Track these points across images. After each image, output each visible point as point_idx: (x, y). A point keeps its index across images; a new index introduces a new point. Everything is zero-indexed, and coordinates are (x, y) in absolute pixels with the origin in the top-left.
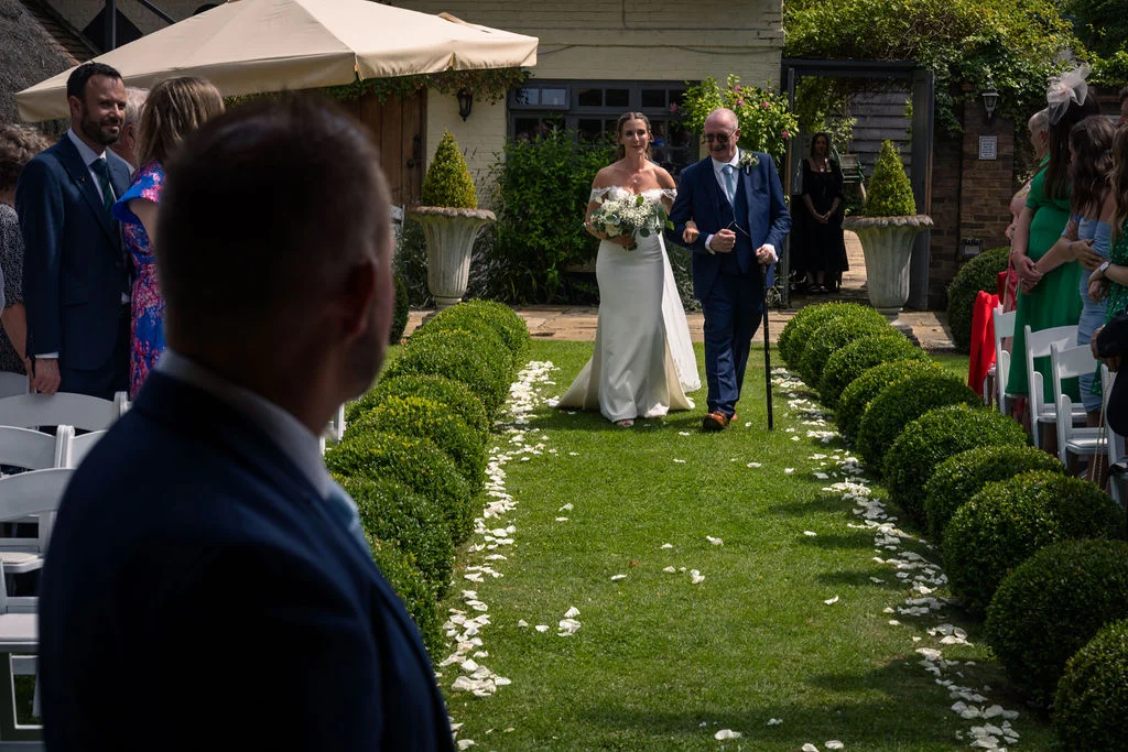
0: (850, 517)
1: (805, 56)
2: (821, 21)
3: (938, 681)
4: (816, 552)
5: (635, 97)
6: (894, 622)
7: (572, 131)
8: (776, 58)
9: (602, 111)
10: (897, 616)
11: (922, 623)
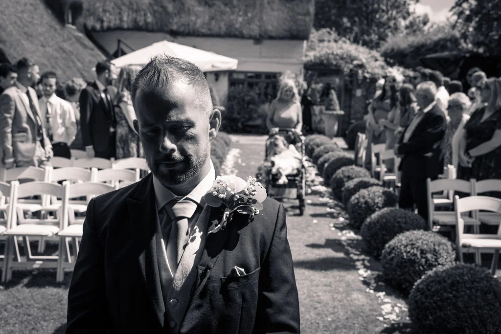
0: (321, 196)
1: (311, 66)
2: (315, 56)
3: (346, 247)
4: (311, 207)
5: (263, 77)
6: (333, 229)
7: (246, 85)
8: (302, 66)
9: (254, 80)
10: (334, 227)
11: (341, 228)
